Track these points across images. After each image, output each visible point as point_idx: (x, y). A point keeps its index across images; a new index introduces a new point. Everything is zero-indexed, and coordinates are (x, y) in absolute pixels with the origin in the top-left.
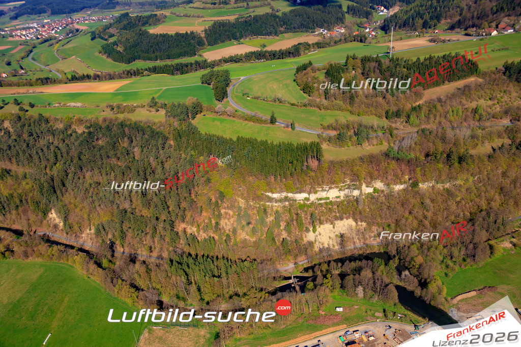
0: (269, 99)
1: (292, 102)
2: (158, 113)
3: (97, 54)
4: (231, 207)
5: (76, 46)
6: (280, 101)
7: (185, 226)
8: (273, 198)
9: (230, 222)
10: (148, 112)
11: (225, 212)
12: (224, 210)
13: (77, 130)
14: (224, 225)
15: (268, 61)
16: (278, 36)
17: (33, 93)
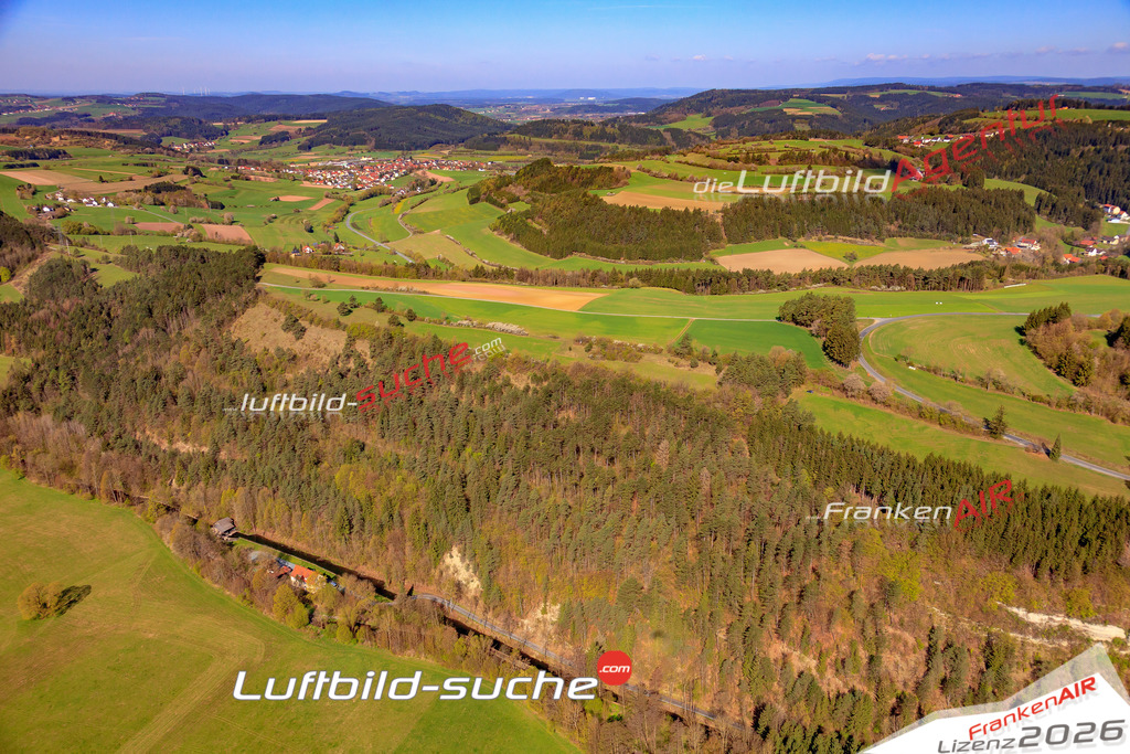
0: (970, 379)
1: (1033, 393)
2: (695, 370)
3: (488, 231)
4: (913, 626)
5: (442, 212)
6: (999, 386)
7: (786, 650)
8: (1028, 624)
9: (907, 662)
10: (672, 365)
11: (894, 635)
12: (891, 630)
13: (513, 381)
14: (891, 668)
15: (909, 292)
16: (883, 240)
17: (408, 291)
